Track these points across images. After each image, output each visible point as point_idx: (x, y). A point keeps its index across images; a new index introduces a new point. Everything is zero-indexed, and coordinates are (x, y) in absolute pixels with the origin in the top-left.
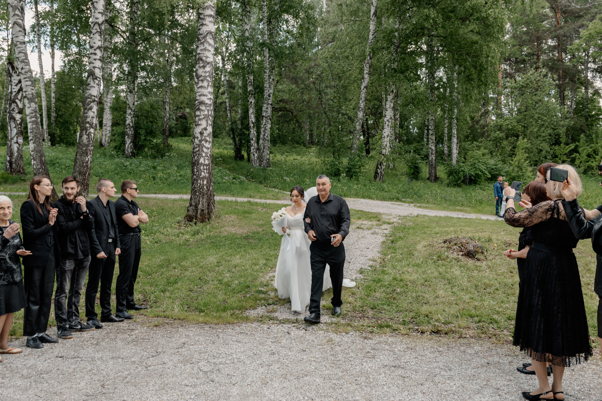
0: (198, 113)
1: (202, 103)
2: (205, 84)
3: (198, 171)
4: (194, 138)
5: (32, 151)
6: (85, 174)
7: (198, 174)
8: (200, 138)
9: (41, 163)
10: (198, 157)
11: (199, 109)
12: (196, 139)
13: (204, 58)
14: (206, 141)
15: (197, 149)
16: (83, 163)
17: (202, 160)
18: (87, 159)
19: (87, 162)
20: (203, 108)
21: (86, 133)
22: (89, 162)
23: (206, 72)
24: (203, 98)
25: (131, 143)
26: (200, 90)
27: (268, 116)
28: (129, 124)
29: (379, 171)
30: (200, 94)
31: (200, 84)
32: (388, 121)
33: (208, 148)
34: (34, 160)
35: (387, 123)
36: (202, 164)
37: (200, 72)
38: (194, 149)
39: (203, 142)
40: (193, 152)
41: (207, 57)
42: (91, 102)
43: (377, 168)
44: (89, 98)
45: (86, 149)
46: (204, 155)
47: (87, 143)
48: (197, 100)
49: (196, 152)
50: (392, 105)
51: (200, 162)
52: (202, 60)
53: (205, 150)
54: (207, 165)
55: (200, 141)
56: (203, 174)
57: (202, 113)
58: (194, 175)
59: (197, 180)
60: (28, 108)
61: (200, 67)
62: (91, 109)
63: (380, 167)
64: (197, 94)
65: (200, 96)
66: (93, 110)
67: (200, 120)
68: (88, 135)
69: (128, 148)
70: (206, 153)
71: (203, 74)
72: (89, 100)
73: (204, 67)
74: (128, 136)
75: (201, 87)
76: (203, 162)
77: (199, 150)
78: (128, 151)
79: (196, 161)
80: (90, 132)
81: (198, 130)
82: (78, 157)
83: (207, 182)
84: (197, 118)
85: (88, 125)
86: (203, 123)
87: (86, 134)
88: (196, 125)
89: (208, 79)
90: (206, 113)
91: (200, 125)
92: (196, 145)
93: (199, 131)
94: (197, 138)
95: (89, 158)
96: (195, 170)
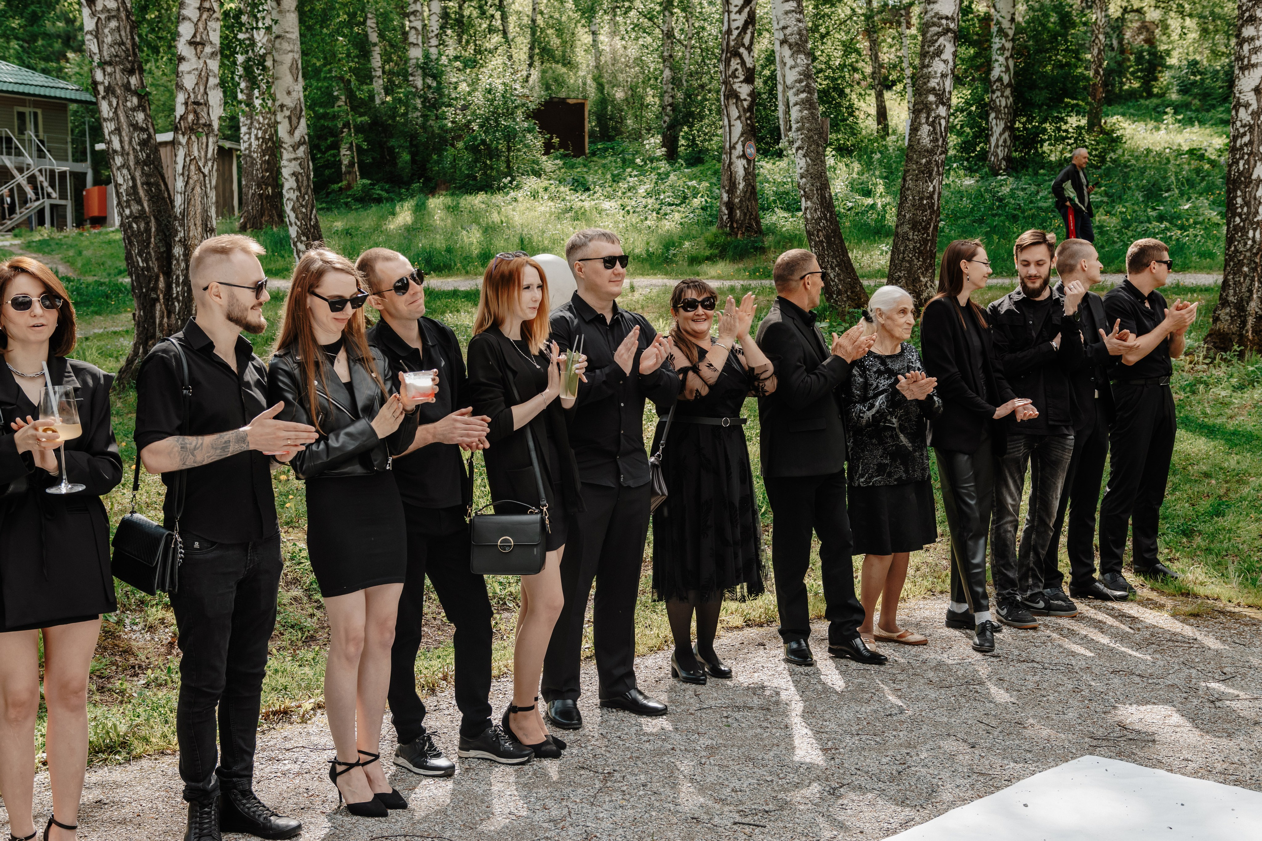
3: (1247, 203)
4: (1238, 105)
5: (802, 177)
6: (926, 229)
7: (1248, 213)
8: (1254, 106)
9: (822, 204)
10: (1248, 162)
12: (1242, 111)
15: (1246, 139)
16: (921, 199)
17: (1259, 172)
18: (931, 189)
19: (931, 196)
21: (928, 118)
22: (936, 197)
25: (1004, 131)
28: (1000, 79)
34: (808, 198)
40: (1233, 151)
42: (939, 35)
44: (934, 24)
45: (929, 162)
47: (929, 146)
49: (1241, 148)
51: (1254, 177)
55: (1256, 114)
58: (1235, 214)
59: (1244, 230)
60: (791, 68)
62: (939, 53)
66: (943, 57)
67: (1255, 51)
68: (933, 124)
69: (997, 146)
72: (935, 29)
74: (998, 111)
77: (1251, 142)
78: (997, 155)
79: (1241, 174)
80: (938, 116)
81: (1246, 84)
82: (910, 184)
84: (1246, 47)
85: (932, 98)
87: (927, 122)
88: (1242, 68)
91: (1254, 66)
92: (1243, 126)
93: (1254, 84)
94: (1247, 106)
96: (1239, 201)
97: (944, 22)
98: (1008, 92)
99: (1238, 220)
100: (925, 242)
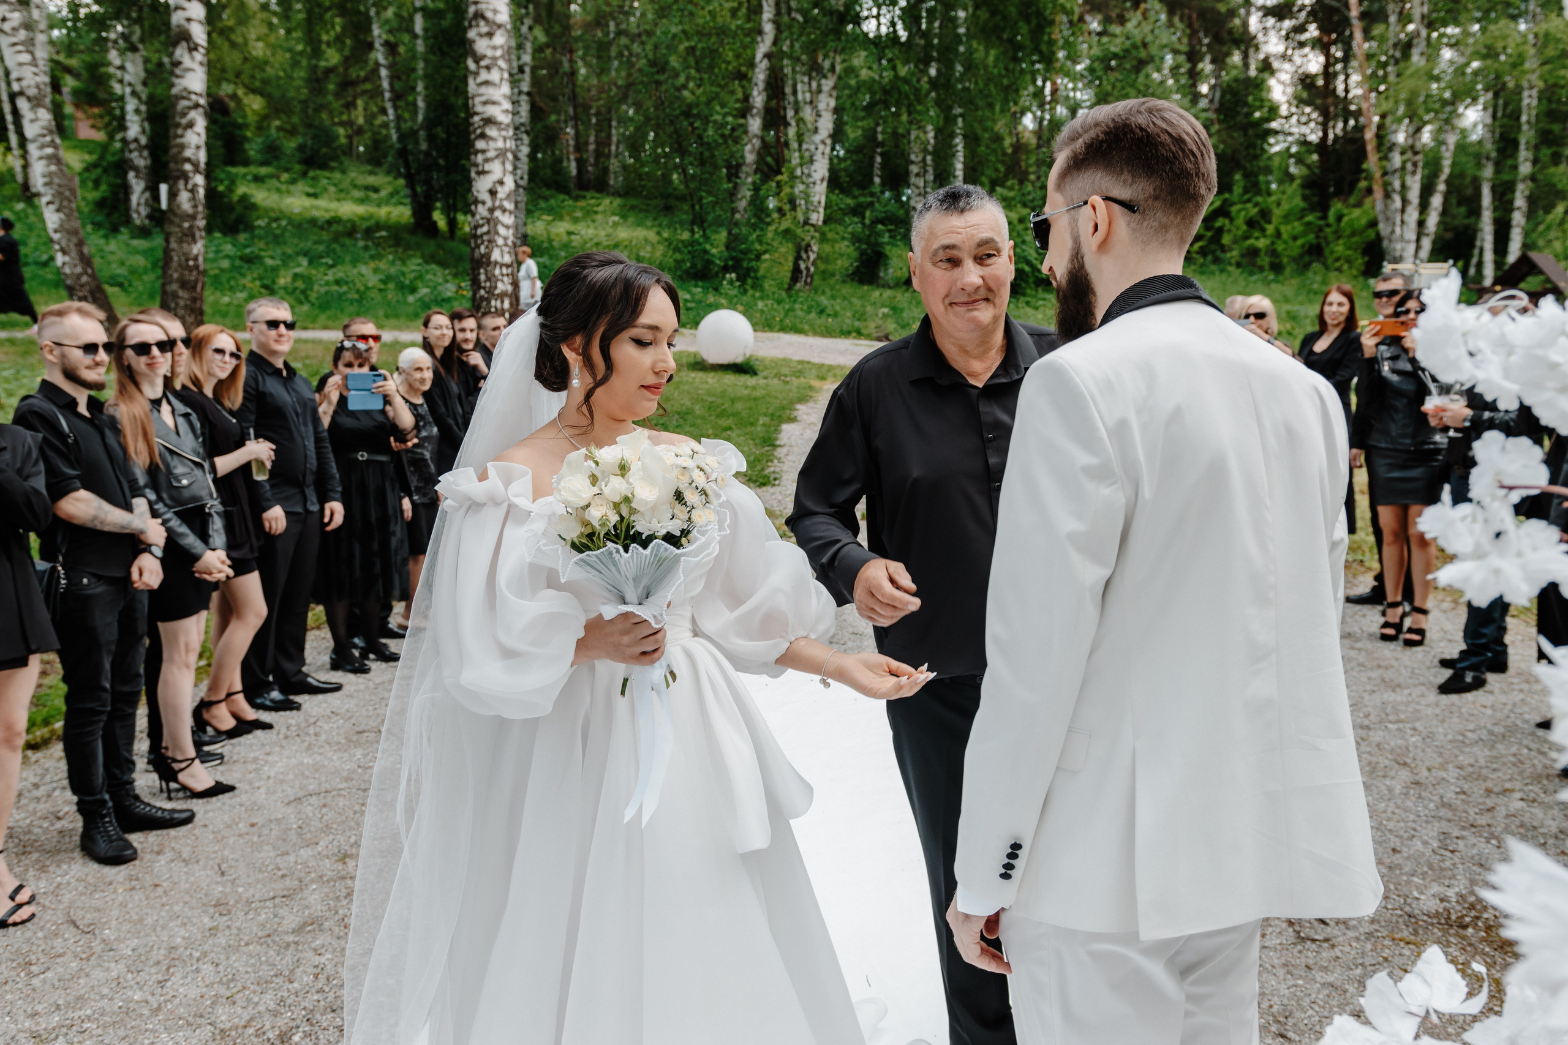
0: (480, 144)
1: (489, 121)
2: (495, 75)
3: (488, 279)
5: (55, 232)
6: (194, 288)
8: (489, 204)
9: (81, 262)
10: (487, 247)
11: (483, 136)
12: (480, 207)
13: (489, 15)
14: (504, 211)
15: (485, 229)
16: (187, 260)
17: (496, 255)
18: (195, 251)
19: (196, 258)
20: (491, 132)
21: (186, 184)
22: (201, 259)
23: (494, 48)
24: (492, 111)
25: (143, 192)
26: (483, 90)
28: (136, 140)
29: (803, 266)
30: (483, 99)
31: (484, 76)
32: (823, 142)
33: (507, 227)
34: (64, 253)
35: (821, 147)
36: (496, 263)
37: (482, 46)
38: (476, 227)
39: (498, 214)
40: (475, 236)
41: (495, 11)
42: (190, 108)
43: (798, 258)
44: (183, 98)
45: (191, 227)
46: (500, 241)
47: (191, 212)
48: (477, 114)
49: (482, 236)
50: (833, 103)
51: (493, 259)
52: (483, 17)
53: (502, 230)
54: (507, 266)
55: (492, 210)
56: (500, 285)
57: (492, 144)
58: (480, 287)
59: (488, 301)
60: (32, 121)
61: (481, 35)
62: (191, 125)
63: (804, 256)
64: (477, 100)
65: (485, 103)
67: (487, 160)
69: (138, 204)
70: (505, 239)
71: (489, 53)
72: (184, 103)
73: (490, 35)
74: (136, 169)
75: (486, 83)
76: (499, 259)
77: (488, 233)
78: (139, 213)
79: (483, 256)
80: (195, 185)
81: (481, 186)
82: (173, 245)
83: (511, 304)
84: (480, 156)
85: (188, 167)
86: (496, 170)
87: (185, 190)
88: (479, 173)
89: (502, 64)
90: (500, 144)
91: (487, 172)
92: (482, 219)
93: (487, 187)
94: (484, 203)
95: (197, 248)
96: (483, 277)
97: (193, 97)
98: (145, 153)
99: (482, 292)
100: (194, 300)
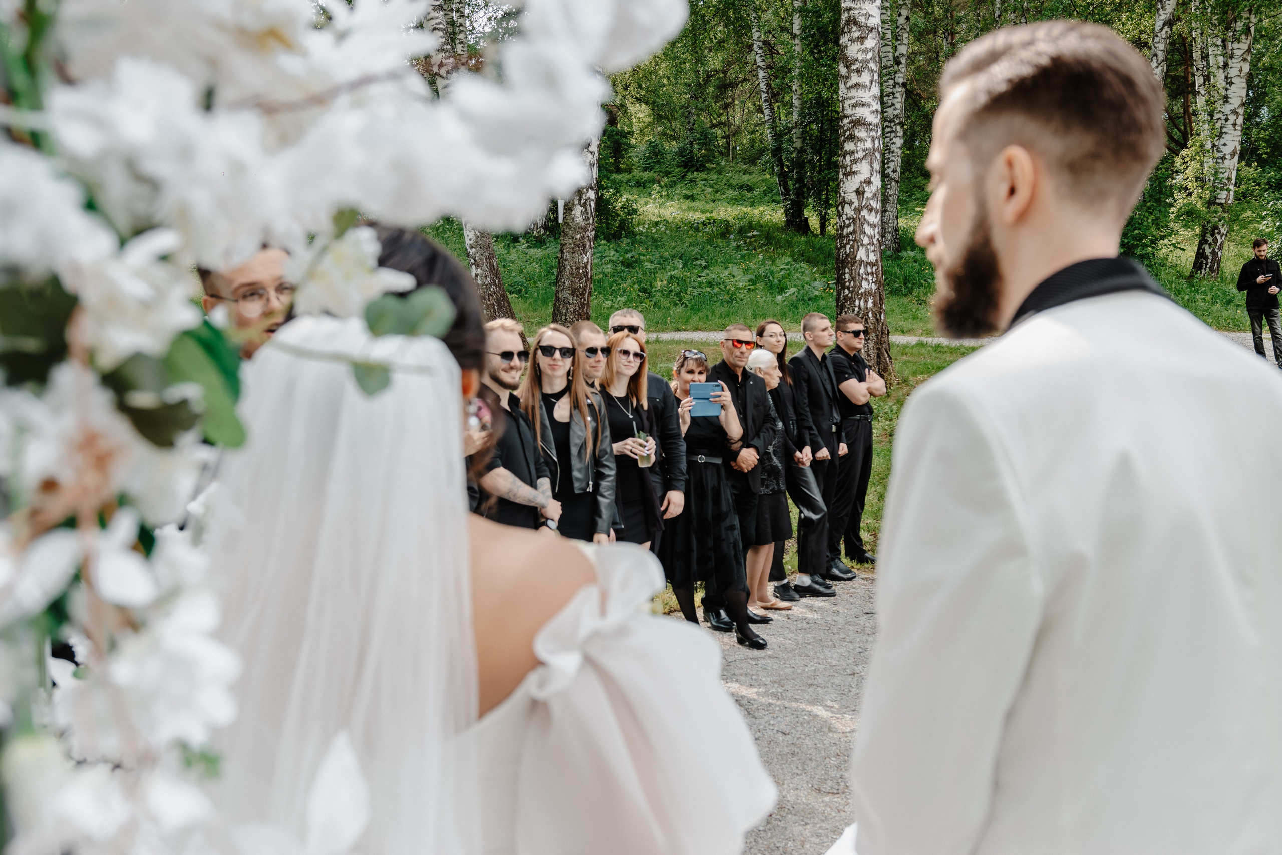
0: (849, 146)
1: (858, 123)
2: (865, 78)
3: (853, 279)
4: (843, 203)
5: (472, 248)
6: (583, 294)
7: (855, 287)
8: (856, 204)
9: (491, 272)
10: (852, 247)
11: (852, 137)
12: (847, 207)
13: (862, 19)
14: (871, 210)
15: (851, 229)
16: (578, 269)
17: (861, 254)
18: (585, 260)
19: (586, 267)
20: (861, 133)
21: (580, 200)
22: (589, 267)
23: (865, 51)
24: (862, 112)
26: (853, 93)
27: (896, 116)
29: (1208, 251)
30: (853, 101)
31: (854, 79)
32: (1234, 112)
33: (873, 226)
34: (477, 266)
35: (1232, 118)
36: (862, 262)
37: (853, 50)
38: (842, 228)
39: (864, 213)
40: (841, 237)
41: (868, 16)
43: (1203, 242)
45: (583, 238)
46: (866, 241)
47: (583, 224)
48: (846, 117)
49: (848, 236)
51: (858, 258)
52: (856, 23)
53: (868, 230)
54: (872, 265)
55: (858, 210)
56: (864, 284)
57: (861, 146)
58: (844, 287)
59: (852, 299)
61: (852, 40)
63: (1210, 240)
64: (847, 103)
65: (854, 106)
66: (591, 149)
67: (855, 161)
68: (584, 205)
70: (871, 238)
71: (860, 56)
73: (862, 39)
75: (857, 86)
76: (864, 258)
77: (854, 232)
79: (848, 256)
80: (588, 199)
81: (849, 187)
82: (567, 256)
83: (875, 303)
84: (848, 158)
86: (864, 170)
87: (580, 204)
88: (846, 175)
89: (872, 65)
90: (869, 144)
91: (855, 173)
92: (849, 219)
93: (855, 187)
94: (851, 203)
95: (588, 257)
96: (847, 277)
99: (847, 291)
100: (582, 305)
